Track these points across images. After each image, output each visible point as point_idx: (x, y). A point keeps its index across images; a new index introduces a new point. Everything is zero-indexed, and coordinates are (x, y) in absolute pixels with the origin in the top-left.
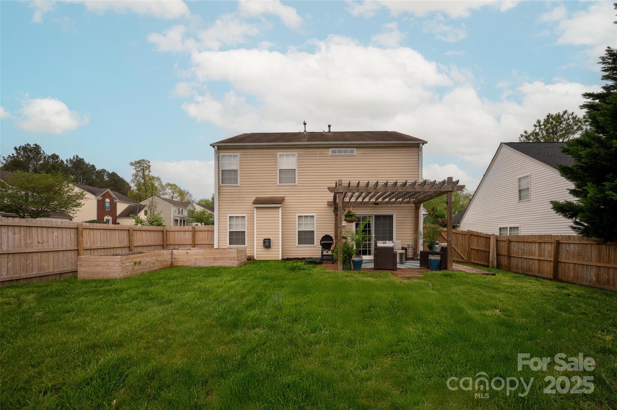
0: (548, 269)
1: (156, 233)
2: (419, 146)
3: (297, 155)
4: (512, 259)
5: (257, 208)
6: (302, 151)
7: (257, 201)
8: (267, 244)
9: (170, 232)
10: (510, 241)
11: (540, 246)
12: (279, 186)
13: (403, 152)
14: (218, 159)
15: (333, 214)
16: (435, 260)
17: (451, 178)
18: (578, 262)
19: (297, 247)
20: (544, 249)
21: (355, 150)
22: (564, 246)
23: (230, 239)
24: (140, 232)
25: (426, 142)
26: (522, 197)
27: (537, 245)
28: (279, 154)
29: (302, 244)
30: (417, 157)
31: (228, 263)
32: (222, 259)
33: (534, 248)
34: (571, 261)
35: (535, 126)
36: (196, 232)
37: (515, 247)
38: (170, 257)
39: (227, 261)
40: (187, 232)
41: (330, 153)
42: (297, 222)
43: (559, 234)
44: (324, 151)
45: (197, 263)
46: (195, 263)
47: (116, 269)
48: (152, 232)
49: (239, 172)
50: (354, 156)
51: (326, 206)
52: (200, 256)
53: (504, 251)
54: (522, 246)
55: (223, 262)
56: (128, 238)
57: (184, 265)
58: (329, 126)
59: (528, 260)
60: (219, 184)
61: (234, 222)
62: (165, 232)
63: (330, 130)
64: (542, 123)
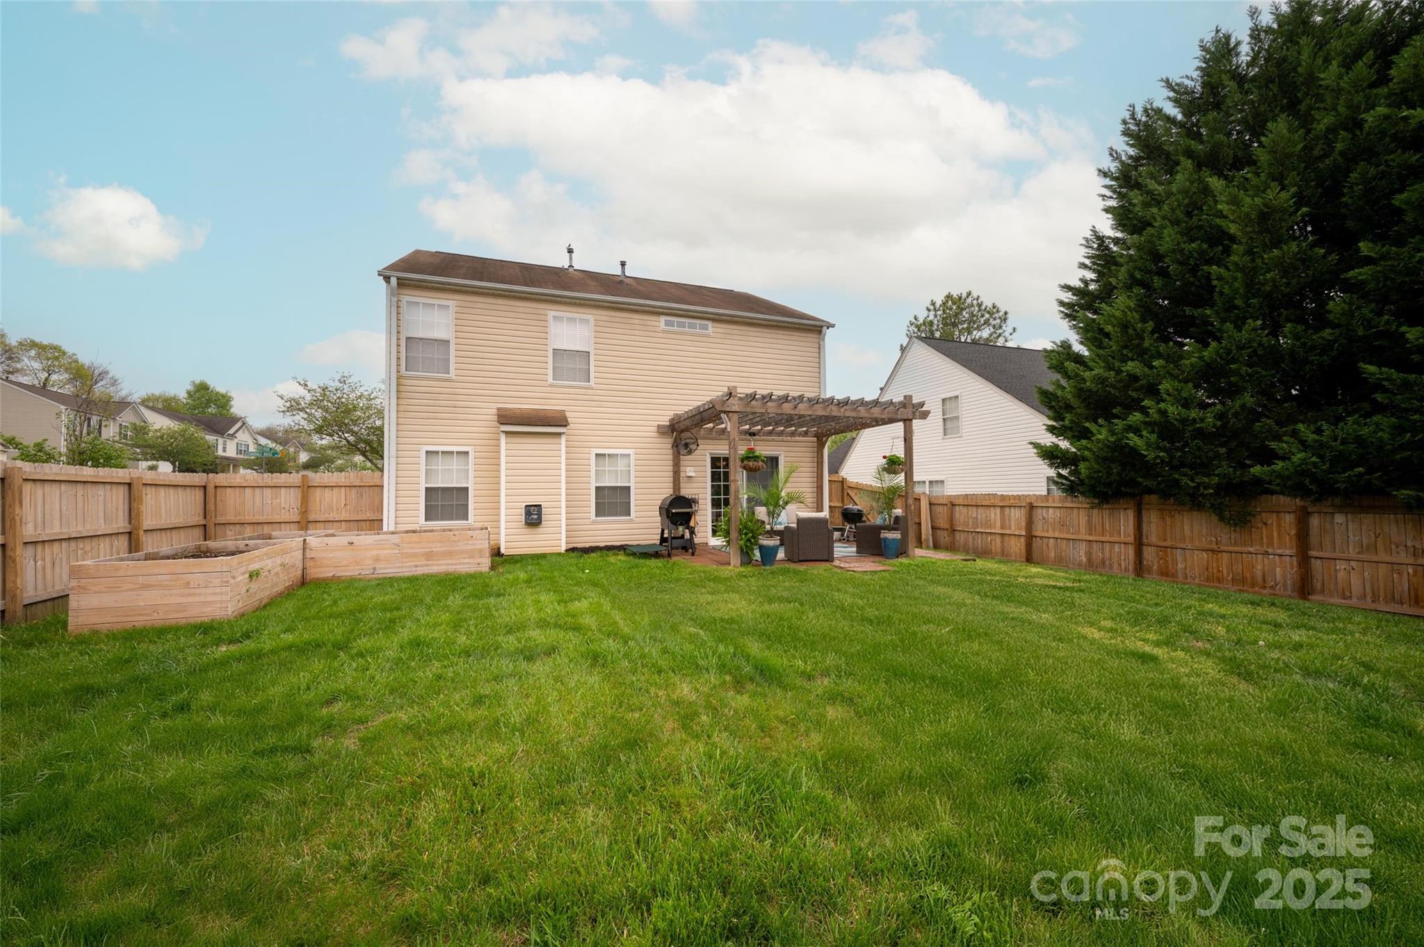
0: (1018, 546)
1: (188, 490)
2: (821, 331)
3: (592, 322)
4: (957, 534)
5: (507, 433)
6: (604, 315)
7: (505, 418)
8: (533, 516)
9: (228, 489)
10: (953, 505)
11: (1002, 513)
12: (551, 386)
13: (794, 338)
14: (396, 313)
15: (671, 451)
16: (894, 539)
17: (911, 397)
18: (1061, 536)
19: (594, 523)
20: (1009, 516)
21: (710, 324)
22: (1039, 511)
23: (426, 506)
24: (153, 489)
25: (833, 326)
26: (948, 431)
27: (998, 510)
28: (551, 314)
29: (604, 515)
30: (817, 350)
31: (464, 564)
32: (450, 554)
33: (993, 516)
34: (1050, 534)
35: (929, 310)
36: (311, 489)
37: (961, 514)
38: (299, 555)
39: (462, 561)
40: (283, 490)
41: (662, 324)
42: (593, 468)
43: (1031, 493)
44: (651, 320)
45: (381, 569)
46: (374, 569)
47: (214, 594)
48: (180, 490)
49: (452, 347)
50: (708, 336)
51: (655, 434)
52: (388, 551)
53: (942, 523)
54: (973, 512)
55: (450, 562)
56: (126, 507)
57: (340, 574)
58: (623, 264)
59: (984, 535)
60: (398, 372)
61: (440, 464)
62: (211, 489)
63: (623, 272)
64: (938, 305)
